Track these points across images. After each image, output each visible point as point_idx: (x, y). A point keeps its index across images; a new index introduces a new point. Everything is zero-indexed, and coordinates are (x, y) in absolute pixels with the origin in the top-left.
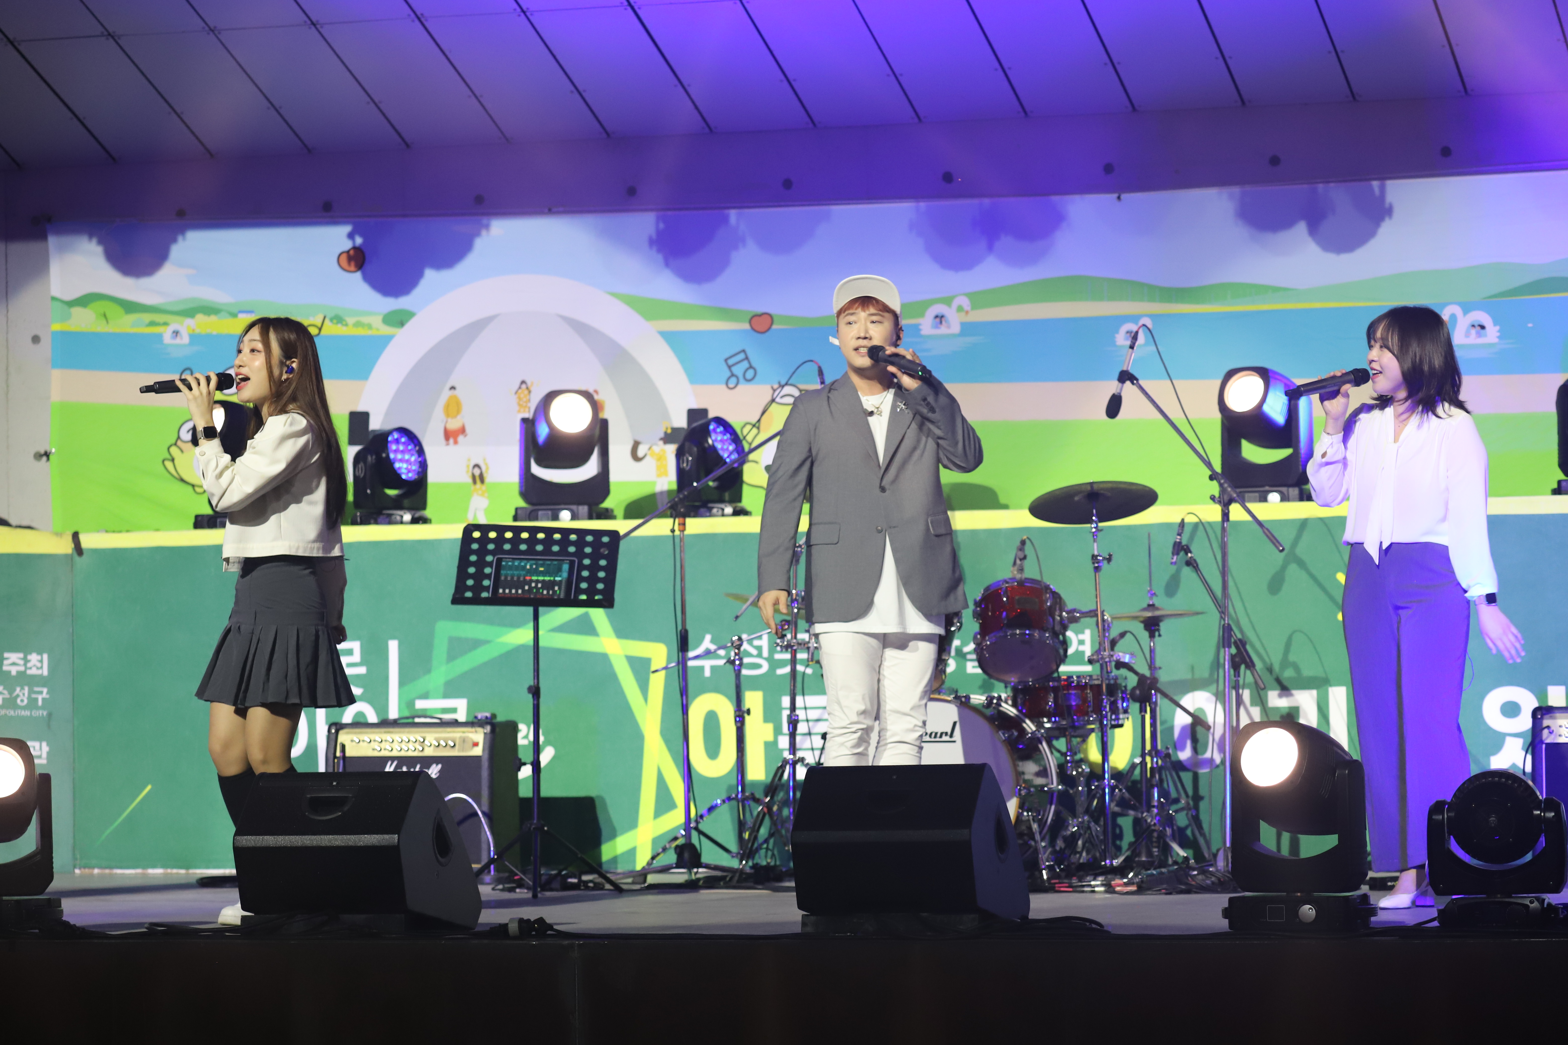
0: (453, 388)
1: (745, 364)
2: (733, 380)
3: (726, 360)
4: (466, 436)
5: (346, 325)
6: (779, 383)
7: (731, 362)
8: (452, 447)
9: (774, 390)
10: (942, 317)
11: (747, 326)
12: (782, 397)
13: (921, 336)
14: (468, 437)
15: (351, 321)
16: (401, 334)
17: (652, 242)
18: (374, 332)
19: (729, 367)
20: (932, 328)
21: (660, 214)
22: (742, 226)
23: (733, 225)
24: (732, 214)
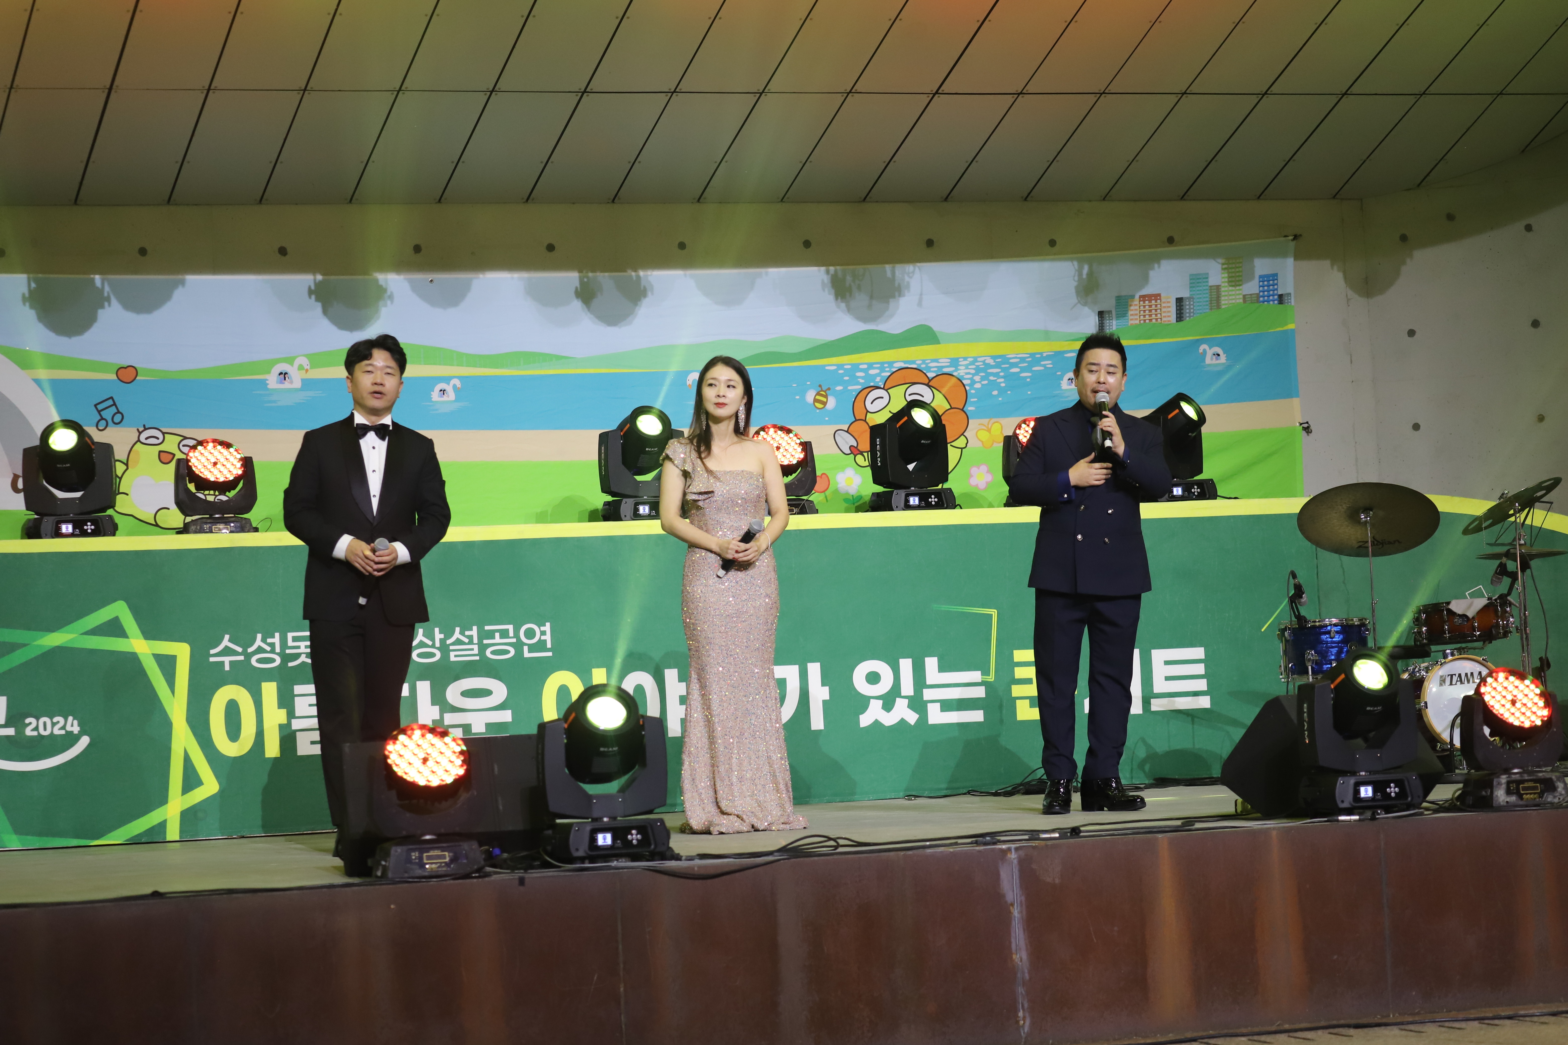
1: (113, 410)
2: (103, 423)
6: (144, 426)
7: (100, 407)
9: (140, 433)
10: (286, 373)
11: (116, 378)
12: (146, 439)
13: (268, 389)
19: (99, 412)
20: (277, 383)
21: (31, 276)
22: (107, 289)
23: (97, 288)
24: (97, 278)
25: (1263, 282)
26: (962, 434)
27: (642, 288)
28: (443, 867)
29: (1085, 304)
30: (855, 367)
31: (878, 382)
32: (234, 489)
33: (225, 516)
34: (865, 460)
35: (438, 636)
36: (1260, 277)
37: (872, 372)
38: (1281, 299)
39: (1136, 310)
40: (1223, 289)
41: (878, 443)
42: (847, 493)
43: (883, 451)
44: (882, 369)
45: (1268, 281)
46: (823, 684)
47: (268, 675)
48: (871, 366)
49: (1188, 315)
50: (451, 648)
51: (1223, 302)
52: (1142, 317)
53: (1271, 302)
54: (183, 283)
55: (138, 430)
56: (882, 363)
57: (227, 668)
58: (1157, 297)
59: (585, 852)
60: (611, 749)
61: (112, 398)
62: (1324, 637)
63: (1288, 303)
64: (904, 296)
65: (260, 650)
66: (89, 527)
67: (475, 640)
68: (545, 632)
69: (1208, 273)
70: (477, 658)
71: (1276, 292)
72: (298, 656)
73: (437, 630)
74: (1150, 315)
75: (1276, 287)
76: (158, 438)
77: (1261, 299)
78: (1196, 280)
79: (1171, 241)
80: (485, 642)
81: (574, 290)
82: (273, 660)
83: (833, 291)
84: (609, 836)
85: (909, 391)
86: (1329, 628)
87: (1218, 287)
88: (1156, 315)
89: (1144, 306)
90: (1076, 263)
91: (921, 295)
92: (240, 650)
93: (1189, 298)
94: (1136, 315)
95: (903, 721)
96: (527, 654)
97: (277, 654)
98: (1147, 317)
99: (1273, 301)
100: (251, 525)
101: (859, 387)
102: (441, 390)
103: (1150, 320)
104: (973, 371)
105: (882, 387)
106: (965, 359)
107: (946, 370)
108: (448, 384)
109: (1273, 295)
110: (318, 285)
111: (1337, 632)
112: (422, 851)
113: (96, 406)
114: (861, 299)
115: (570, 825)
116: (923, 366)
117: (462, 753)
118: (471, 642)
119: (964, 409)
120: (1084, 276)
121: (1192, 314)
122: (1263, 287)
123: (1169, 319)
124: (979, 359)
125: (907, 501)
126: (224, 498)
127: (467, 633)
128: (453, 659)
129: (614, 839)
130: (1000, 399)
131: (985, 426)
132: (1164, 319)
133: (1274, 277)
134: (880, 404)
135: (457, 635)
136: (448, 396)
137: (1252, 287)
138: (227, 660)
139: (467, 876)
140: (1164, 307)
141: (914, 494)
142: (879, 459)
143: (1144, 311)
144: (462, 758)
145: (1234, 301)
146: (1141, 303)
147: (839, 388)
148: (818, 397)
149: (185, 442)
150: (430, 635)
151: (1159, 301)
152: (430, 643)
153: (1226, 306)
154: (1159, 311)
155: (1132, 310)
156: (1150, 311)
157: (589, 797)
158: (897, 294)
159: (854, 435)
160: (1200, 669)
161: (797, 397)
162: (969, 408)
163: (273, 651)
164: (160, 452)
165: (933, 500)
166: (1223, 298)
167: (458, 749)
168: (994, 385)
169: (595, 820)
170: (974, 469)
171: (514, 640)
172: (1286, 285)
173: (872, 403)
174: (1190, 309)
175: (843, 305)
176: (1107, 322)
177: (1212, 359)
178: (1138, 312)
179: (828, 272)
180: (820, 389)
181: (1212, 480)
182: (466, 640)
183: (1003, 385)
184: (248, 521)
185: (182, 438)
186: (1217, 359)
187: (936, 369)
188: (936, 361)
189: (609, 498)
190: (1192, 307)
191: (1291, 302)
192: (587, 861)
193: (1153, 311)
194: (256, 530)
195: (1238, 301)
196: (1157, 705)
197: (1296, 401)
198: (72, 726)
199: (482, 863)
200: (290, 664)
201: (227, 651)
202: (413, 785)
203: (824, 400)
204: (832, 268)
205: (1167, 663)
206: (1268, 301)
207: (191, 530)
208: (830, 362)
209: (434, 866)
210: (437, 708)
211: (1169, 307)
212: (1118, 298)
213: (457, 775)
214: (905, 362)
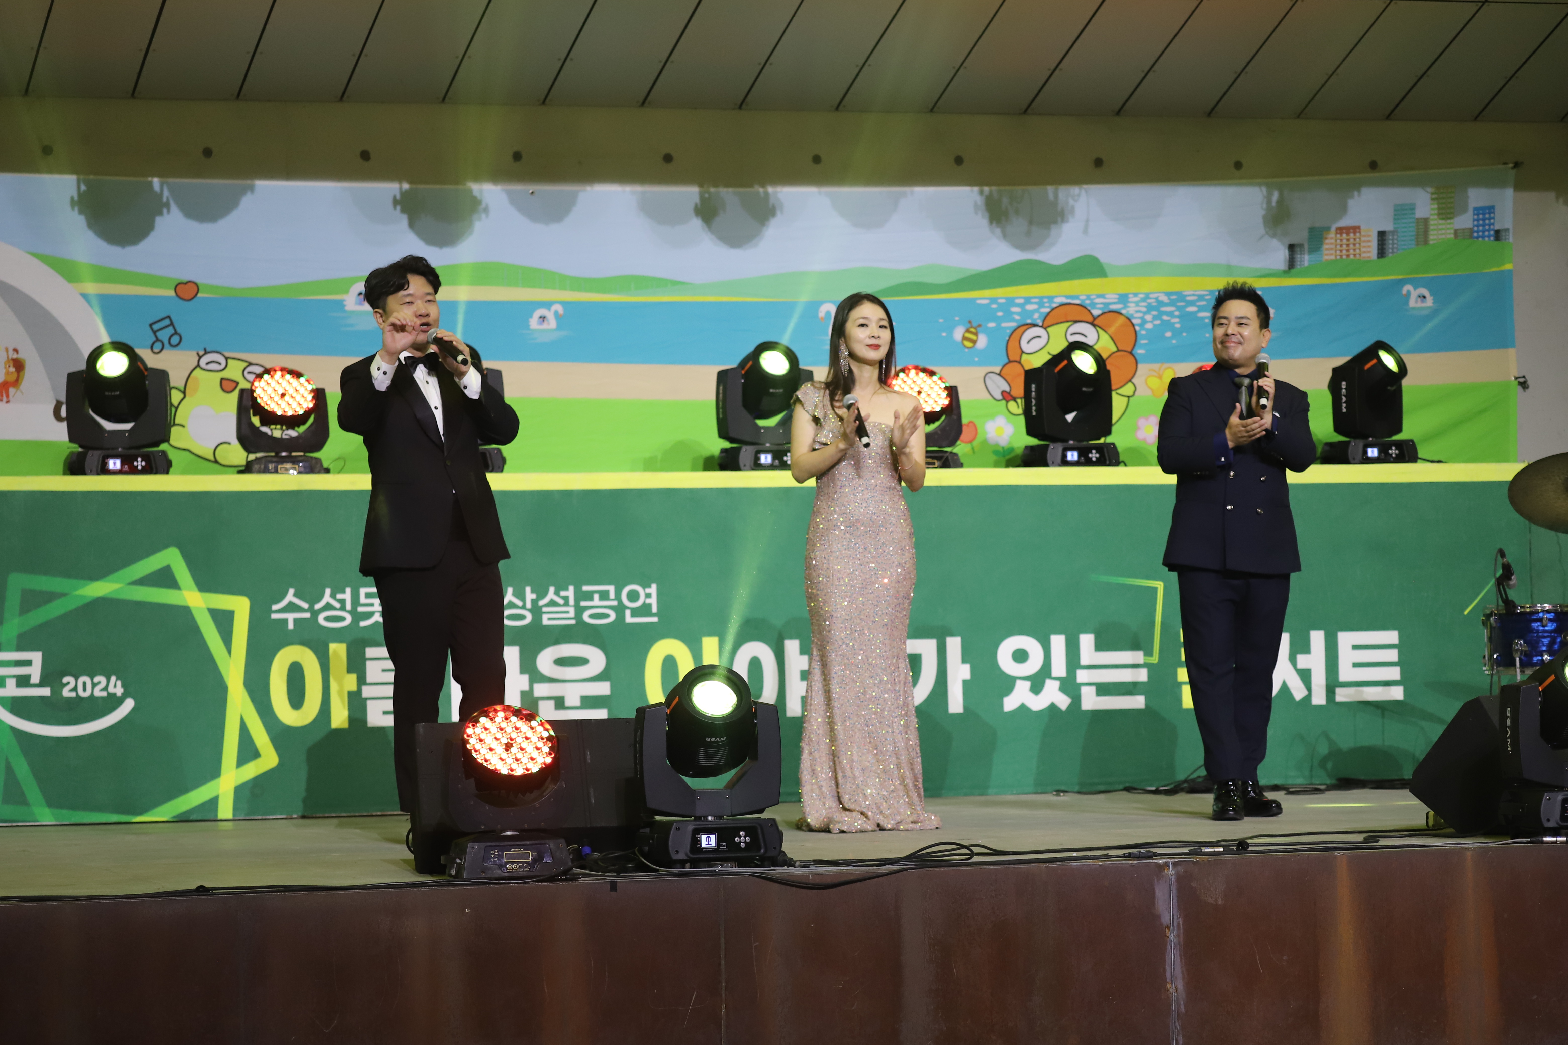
1: (170, 330)
2: (158, 345)
6: (205, 350)
7: (155, 327)
9: (200, 357)
11: (173, 294)
12: (207, 364)
17: (73, 203)
19: (155, 332)
20: (356, 304)
21: (82, 177)
22: (166, 193)
23: (156, 192)
24: (156, 182)
25: (1478, 214)
26: (1130, 381)
27: (771, 206)
28: (526, 867)
29: (1274, 236)
30: (1011, 301)
31: (1036, 319)
32: (304, 423)
33: (294, 454)
34: (1018, 407)
35: (530, 596)
36: (1475, 209)
37: (1030, 307)
38: (1498, 235)
39: (1332, 244)
40: (1432, 222)
41: (1033, 389)
42: (997, 444)
43: (1038, 398)
44: (1041, 305)
45: (1484, 214)
46: (964, 661)
47: (338, 635)
48: (1028, 300)
49: (1390, 251)
50: (544, 609)
51: (1431, 237)
52: (1338, 252)
53: (1487, 239)
54: (252, 188)
56: (1041, 298)
57: (291, 626)
58: (1356, 229)
59: (686, 855)
60: (718, 739)
61: (169, 317)
62: (1535, 625)
63: (1505, 239)
64: (1067, 222)
65: (328, 607)
66: (140, 464)
67: (572, 602)
68: (650, 596)
69: (1414, 205)
70: (573, 622)
71: (1492, 227)
72: (370, 615)
73: (528, 589)
74: (1348, 251)
75: (1492, 221)
76: (220, 364)
77: (1475, 235)
78: (1401, 211)
79: (1373, 166)
80: (583, 604)
81: (692, 206)
82: (342, 619)
83: (987, 215)
84: (713, 838)
85: (1072, 330)
86: (1541, 615)
87: (1426, 221)
88: (1354, 250)
89: (1341, 240)
90: (1264, 189)
91: (1087, 221)
92: (305, 606)
93: (1393, 232)
94: (1331, 249)
95: (1053, 707)
96: (629, 619)
97: (348, 612)
98: (1344, 252)
99: (1489, 237)
100: (322, 465)
101: (1014, 325)
102: (540, 317)
103: (1348, 256)
104: (1144, 309)
105: (1040, 324)
106: (1135, 295)
107: (1114, 307)
108: (549, 309)
109: (1489, 230)
110: (404, 194)
111: (1550, 620)
112: (502, 849)
113: (151, 325)
114: (1018, 224)
115: (671, 823)
116: (1088, 302)
117: (549, 738)
118: (566, 604)
119: (1134, 352)
120: (1274, 204)
121: (1395, 250)
122: (1478, 220)
123: (1368, 255)
124: (1151, 296)
125: (1064, 456)
126: (293, 433)
127: (563, 593)
128: (545, 621)
129: (718, 841)
130: (1174, 342)
131: (1155, 371)
132: (1363, 255)
133: (1491, 209)
134: (1036, 344)
135: (551, 595)
136: (549, 324)
137: (1465, 221)
138: (291, 617)
139: (552, 879)
140: (1364, 241)
141: (1072, 449)
142: (1034, 408)
143: (1341, 246)
144: (550, 745)
145: (1444, 236)
146: (1338, 236)
147: (992, 325)
148: (968, 335)
149: (250, 369)
150: (521, 596)
151: (1358, 234)
152: (520, 603)
153: (1435, 242)
154: (1357, 246)
155: (1327, 244)
156: (1348, 245)
157: (692, 792)
158: (1059, 219)
159: (1007, 378)
160: (1393, 655)
161: (944, 334)
162: (1139, 351)
163: (343, 608)
164: (222, 379)
165: (1094, 455)
166: (1431, 233)
167: (545, 734)
168: (1168, 325)
169: (698, 818)
170: (1142, 422)
171: (615, 603)
172: (1505, 219)
173: (1028, 342)
174: (1393, 244)
175: (998, 231)
176: (1298, 257)
177: (1417, 302)
178: (1333, 246)
179: (981, 193)
180: (969, 325)
181: (1412, 441)
182: (561, 602)
183: (1178, 326)
184: (318, 461)
185: (246, 364)
186: (1422, 302)
187: (1101, 306)
188: (1102, 296)
189: (727, 445)
190: (1395, 241)
191: (1509, 239)
192: (688, 865)
193: (1351, 246)
194: (327, 471)
195: (1448, 236)
196: (1342, 695)
197: (1512, 352)
198: (115, 686)
199: (570, 864)
200: (363, 624)
201: (291, 608)
202: (494, 774)
203: (974, 337)
204: (986, 189)
205: (1356, 647)
206: (1483, 237)
207: (254, 469)
208: (982, 296)
209: (514, 866)
210: (525, 678)
211: (1369, 241)
212: (1312, 230)
213: (545, 764)
214: (1067, 297)
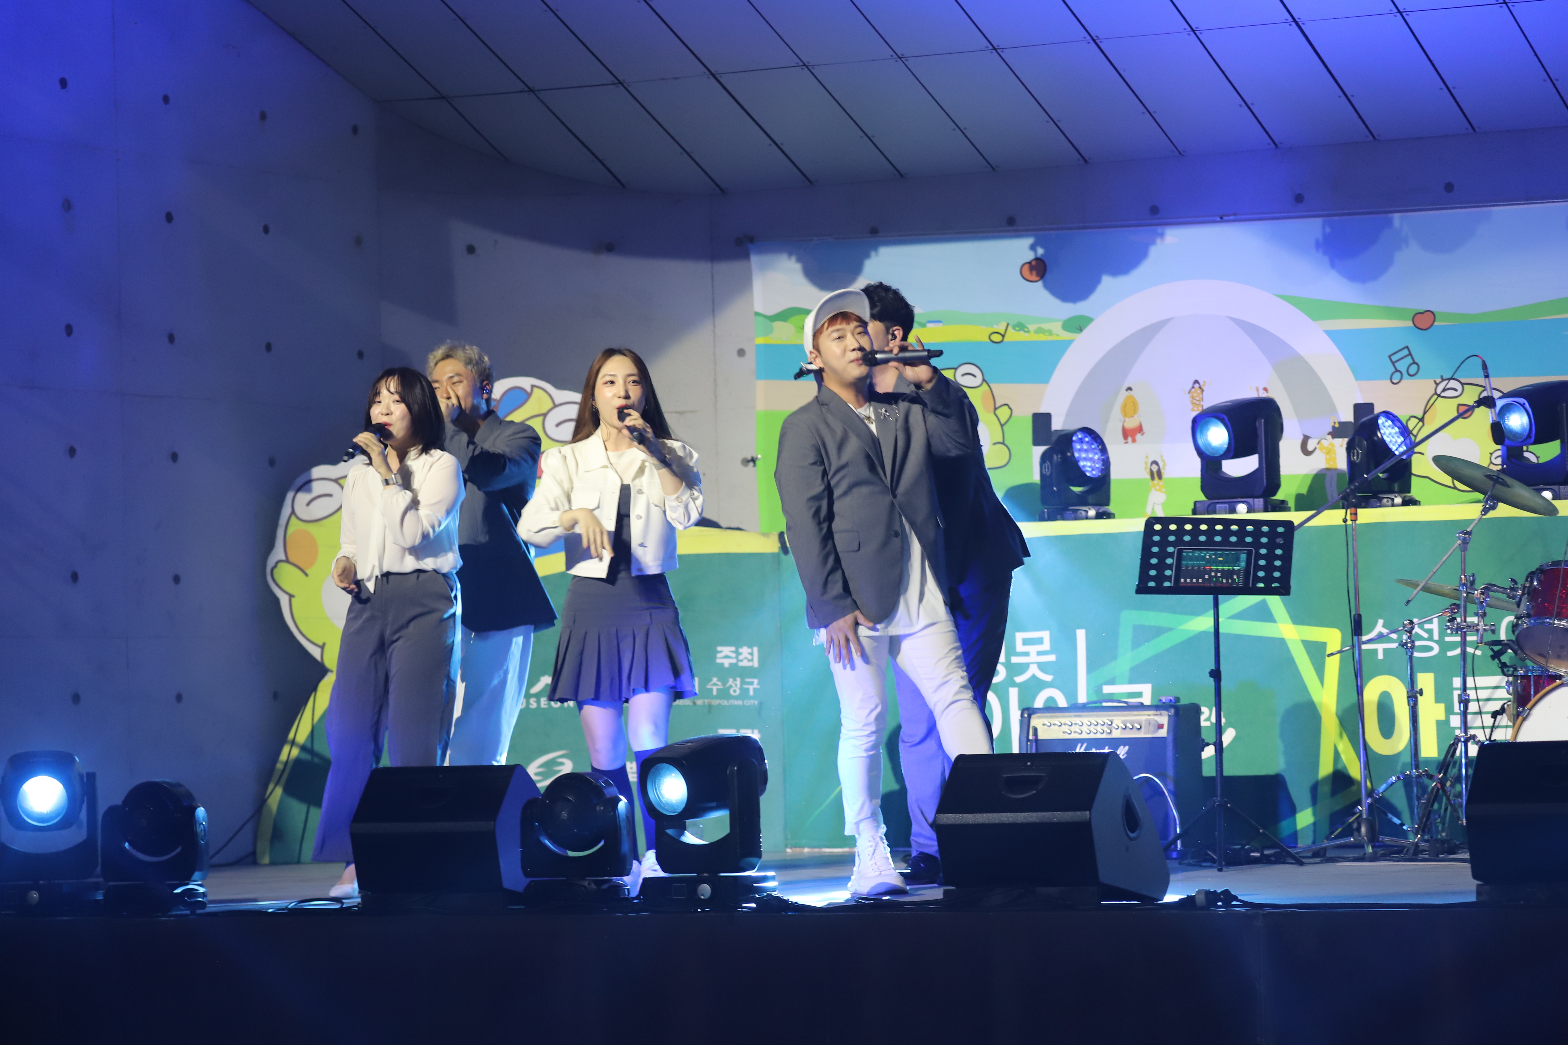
0: (1130, 389)
1: (1409, 360)
3: (1390, 357)
4: (1142, 435)
5: (1028, 332)
6: (1442, 377)
7: (1394, 358)
8: (1130, 445)
9: (1437, 385)
11: (1410, 324)
12: (1444, 390)
14: (1144, 435)
15: (1032, 327)
16: (1080, 340)
17: (1318, 245)
18: (1054, 338)
21: (1328, 220)
22: (1405, 229)
23: (1396, 228)
24: (1396, 217)
54: (1487, 216)
55: (1435, 381)
61: (1407, 347)
76: (1456, 390)
164: (1459, 405)
185: (1482, 389)
